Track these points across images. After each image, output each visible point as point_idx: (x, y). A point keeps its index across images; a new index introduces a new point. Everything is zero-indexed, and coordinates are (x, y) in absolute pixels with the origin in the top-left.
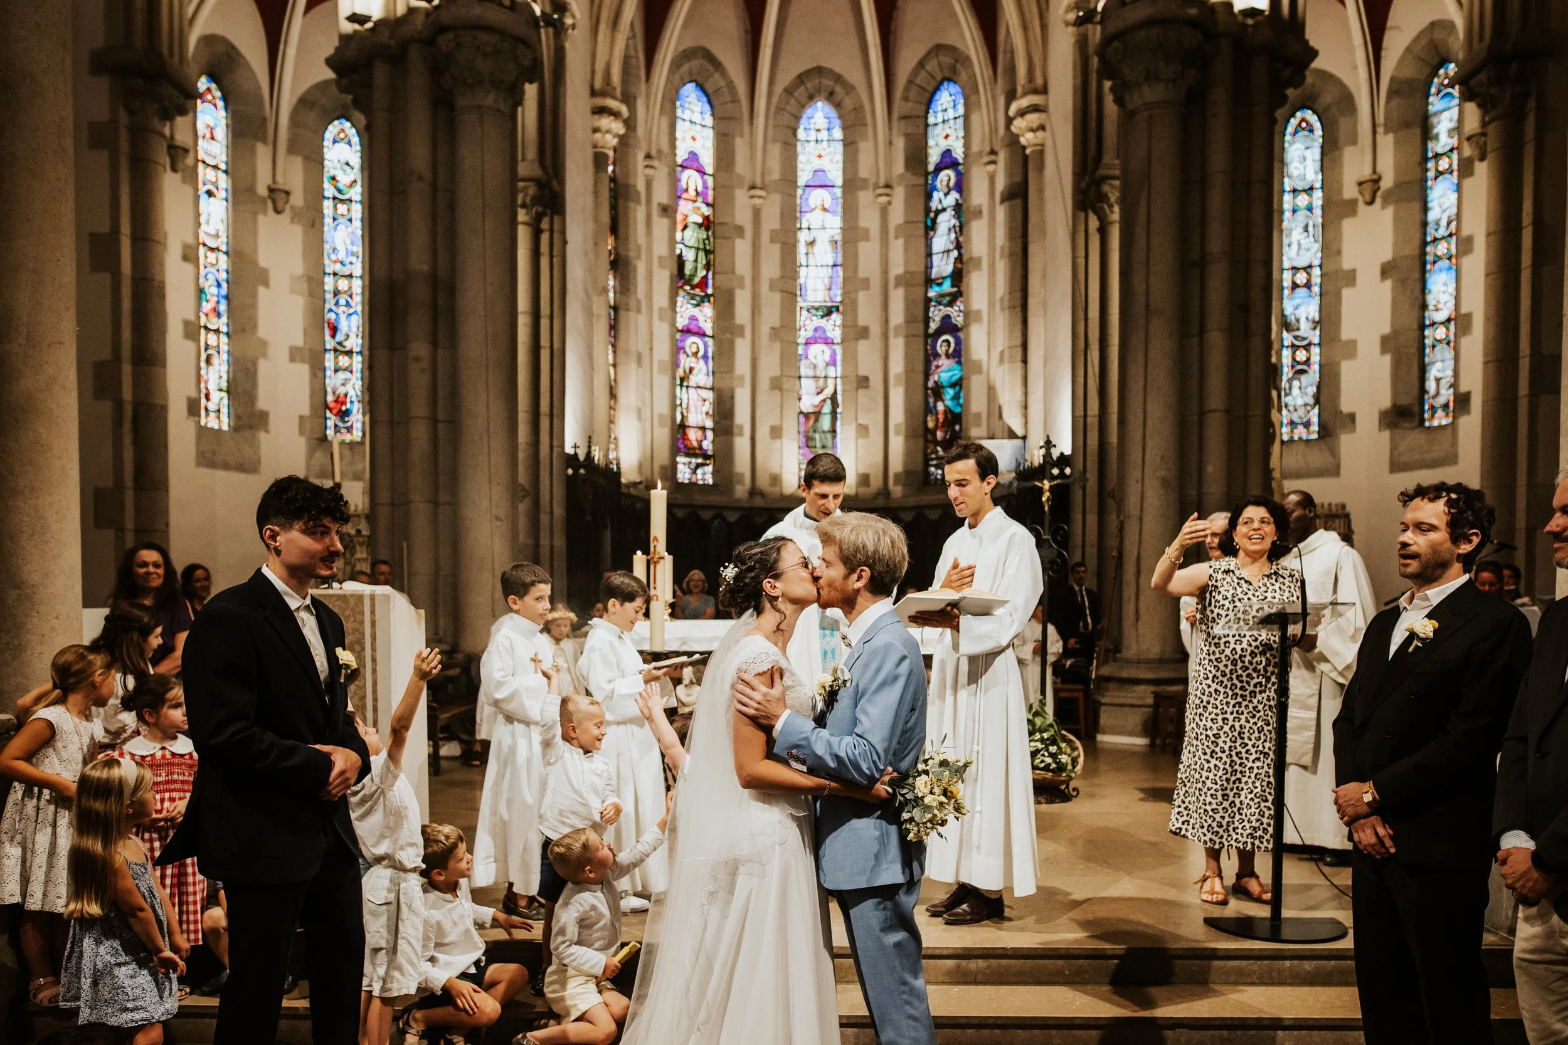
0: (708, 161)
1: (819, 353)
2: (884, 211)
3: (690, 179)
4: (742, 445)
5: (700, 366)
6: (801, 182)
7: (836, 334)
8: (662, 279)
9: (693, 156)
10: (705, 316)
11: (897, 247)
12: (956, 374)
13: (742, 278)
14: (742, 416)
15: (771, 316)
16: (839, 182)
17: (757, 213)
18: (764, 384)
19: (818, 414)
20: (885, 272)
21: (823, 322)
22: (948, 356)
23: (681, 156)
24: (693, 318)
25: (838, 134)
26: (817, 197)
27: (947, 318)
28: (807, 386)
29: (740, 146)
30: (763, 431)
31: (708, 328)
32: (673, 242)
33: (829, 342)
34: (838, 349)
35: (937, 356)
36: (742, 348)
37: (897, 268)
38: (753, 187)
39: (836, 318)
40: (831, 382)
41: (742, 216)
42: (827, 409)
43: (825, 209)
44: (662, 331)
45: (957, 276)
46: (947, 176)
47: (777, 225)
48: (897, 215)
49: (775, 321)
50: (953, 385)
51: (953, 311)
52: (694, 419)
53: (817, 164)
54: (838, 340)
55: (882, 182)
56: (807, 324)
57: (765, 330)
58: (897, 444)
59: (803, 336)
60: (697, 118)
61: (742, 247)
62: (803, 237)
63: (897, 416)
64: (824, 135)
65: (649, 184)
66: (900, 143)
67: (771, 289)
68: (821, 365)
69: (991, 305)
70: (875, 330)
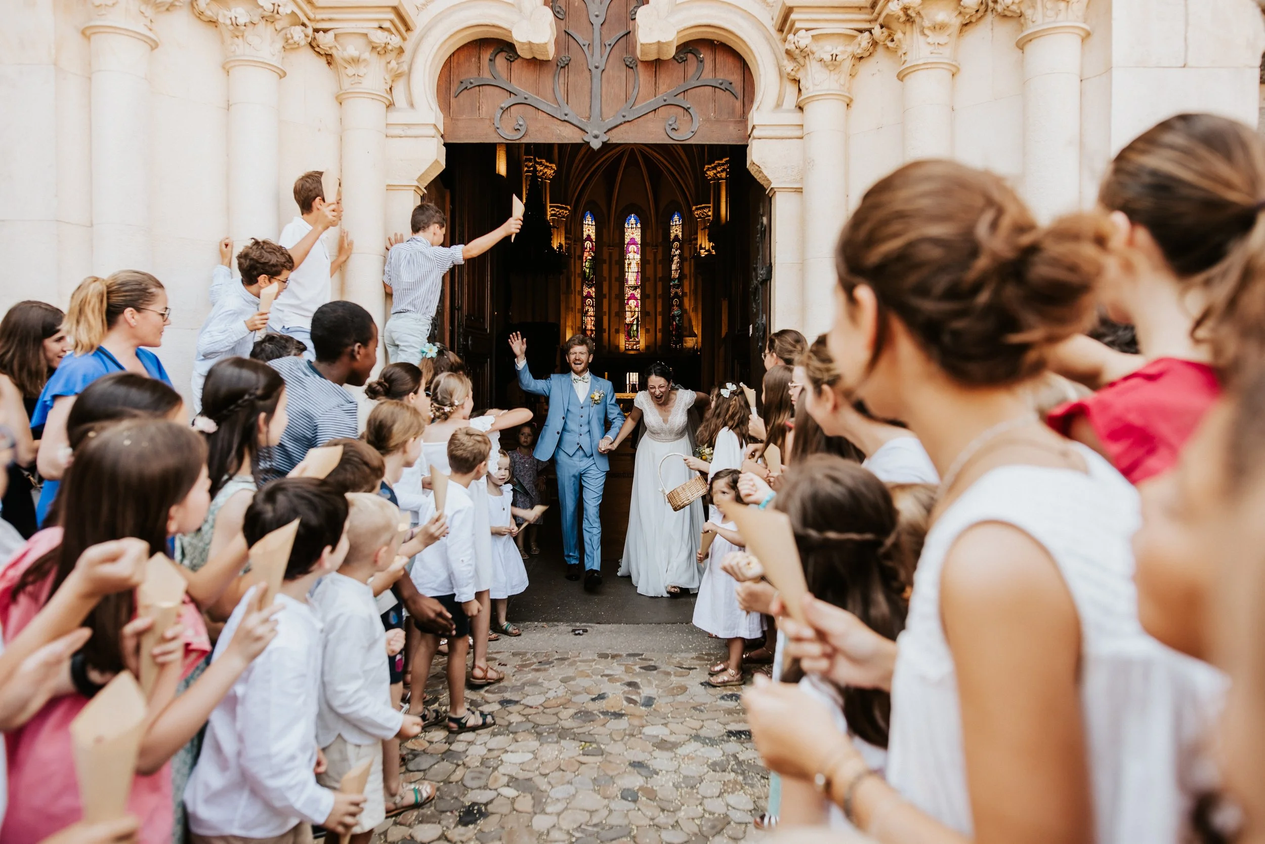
0: (593, 237)
1: (632, 303)
2: (655, 254)
3: (588, 244)
4: (606, 335)
5: (591, 309)
6: (626, 242)
7: (638, 296)
8: (579, 280)
9: (589, 236)
10: (592, 291)
11: (660, 267)
12: (680, 312)
13: (605, 277)
14: (606, 325)
15: (615, 290)
16: (640, 243)
17: (610, 254)
18: (613, 314)
19: (632, 325)
20: (655, 276)
21: (634, 292)
22: (677, 306)
23: (585, 236)
24: (589, 292)
25: (639, 225)
26: (632, 248)
27: (676, 293)
28: (628, 314)
29: (605, 231)
30: (613, 330)
31: (593, 295)
32: (582, 267)
33: (636, 299)
34: (639, 302)
35: (674, 306)
36: (605, 302)
37: (660, 275)
38: (609, 246)
39: (639, 290)
40: (636, 313)
41: (606, 256)
42: (635, 322)
43: (634, 252)
44: (579, 298)
45: (680, 279)
46: (676, 244)
47: (617, 259)
48: (659, 257)
49: (617, 292)
50: (678, 316)
51: (679, 290)
52: (589, 327)
53: (632, 236)
54: (639, 298)
55: (654, 244)
56: (629, 292)
57: (613, 295)
58: (659, 335)
59: (627, 296)
60: (590, 223)
61: (605, 267)
62: (627, 262)
63: (659, 326)
64: (634, 226)
65: (575, 249)
66: (660, 231)
67: (616, 281)
68: (633, 306)
69: (690, 291)
70: (652, 296)
